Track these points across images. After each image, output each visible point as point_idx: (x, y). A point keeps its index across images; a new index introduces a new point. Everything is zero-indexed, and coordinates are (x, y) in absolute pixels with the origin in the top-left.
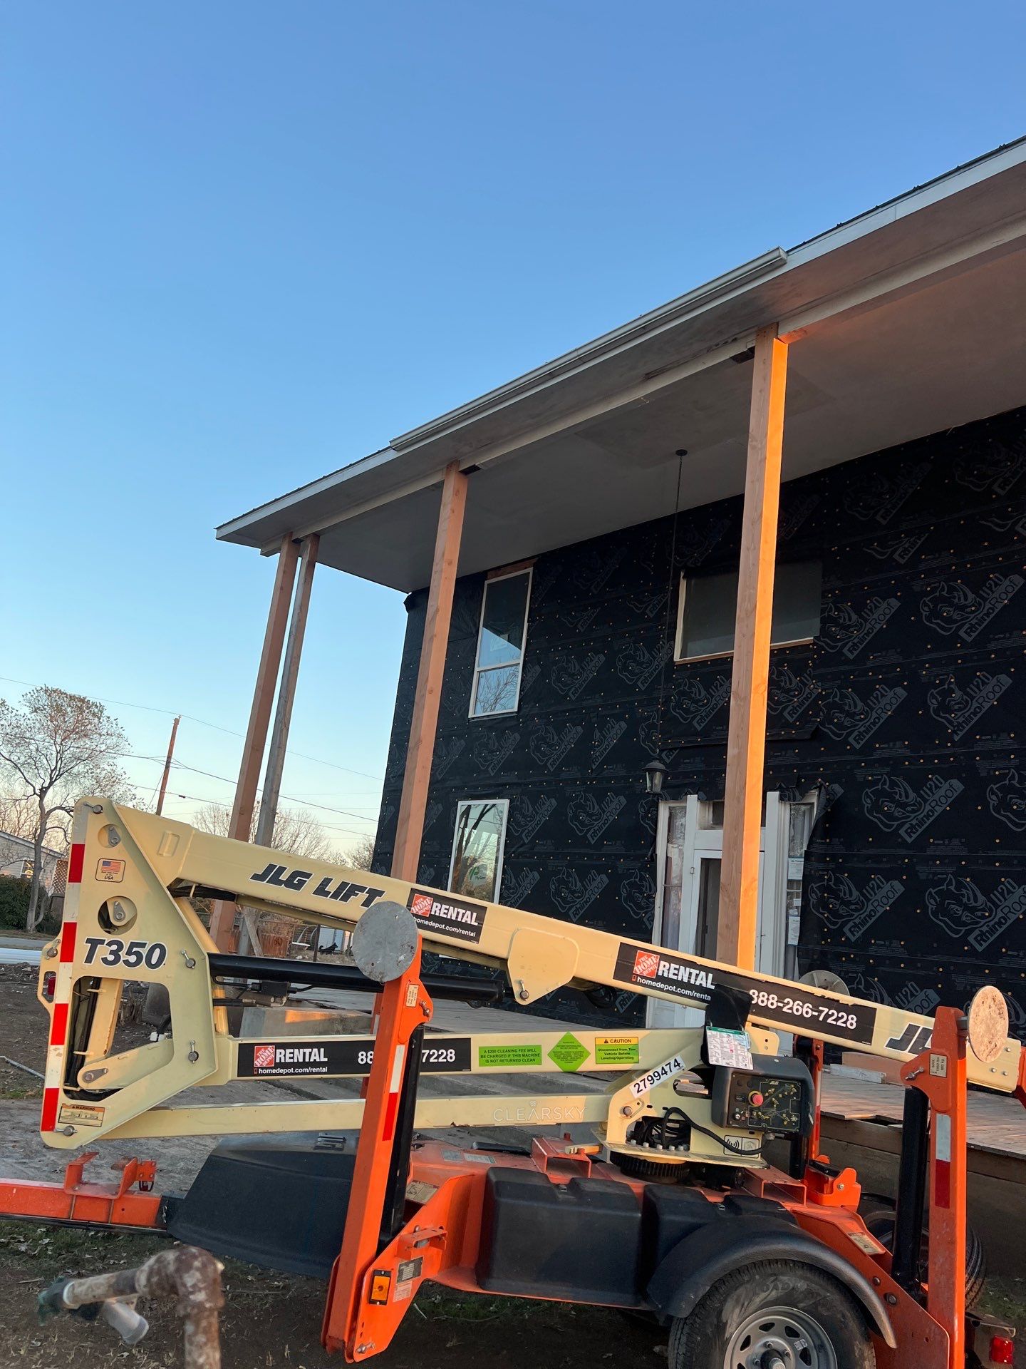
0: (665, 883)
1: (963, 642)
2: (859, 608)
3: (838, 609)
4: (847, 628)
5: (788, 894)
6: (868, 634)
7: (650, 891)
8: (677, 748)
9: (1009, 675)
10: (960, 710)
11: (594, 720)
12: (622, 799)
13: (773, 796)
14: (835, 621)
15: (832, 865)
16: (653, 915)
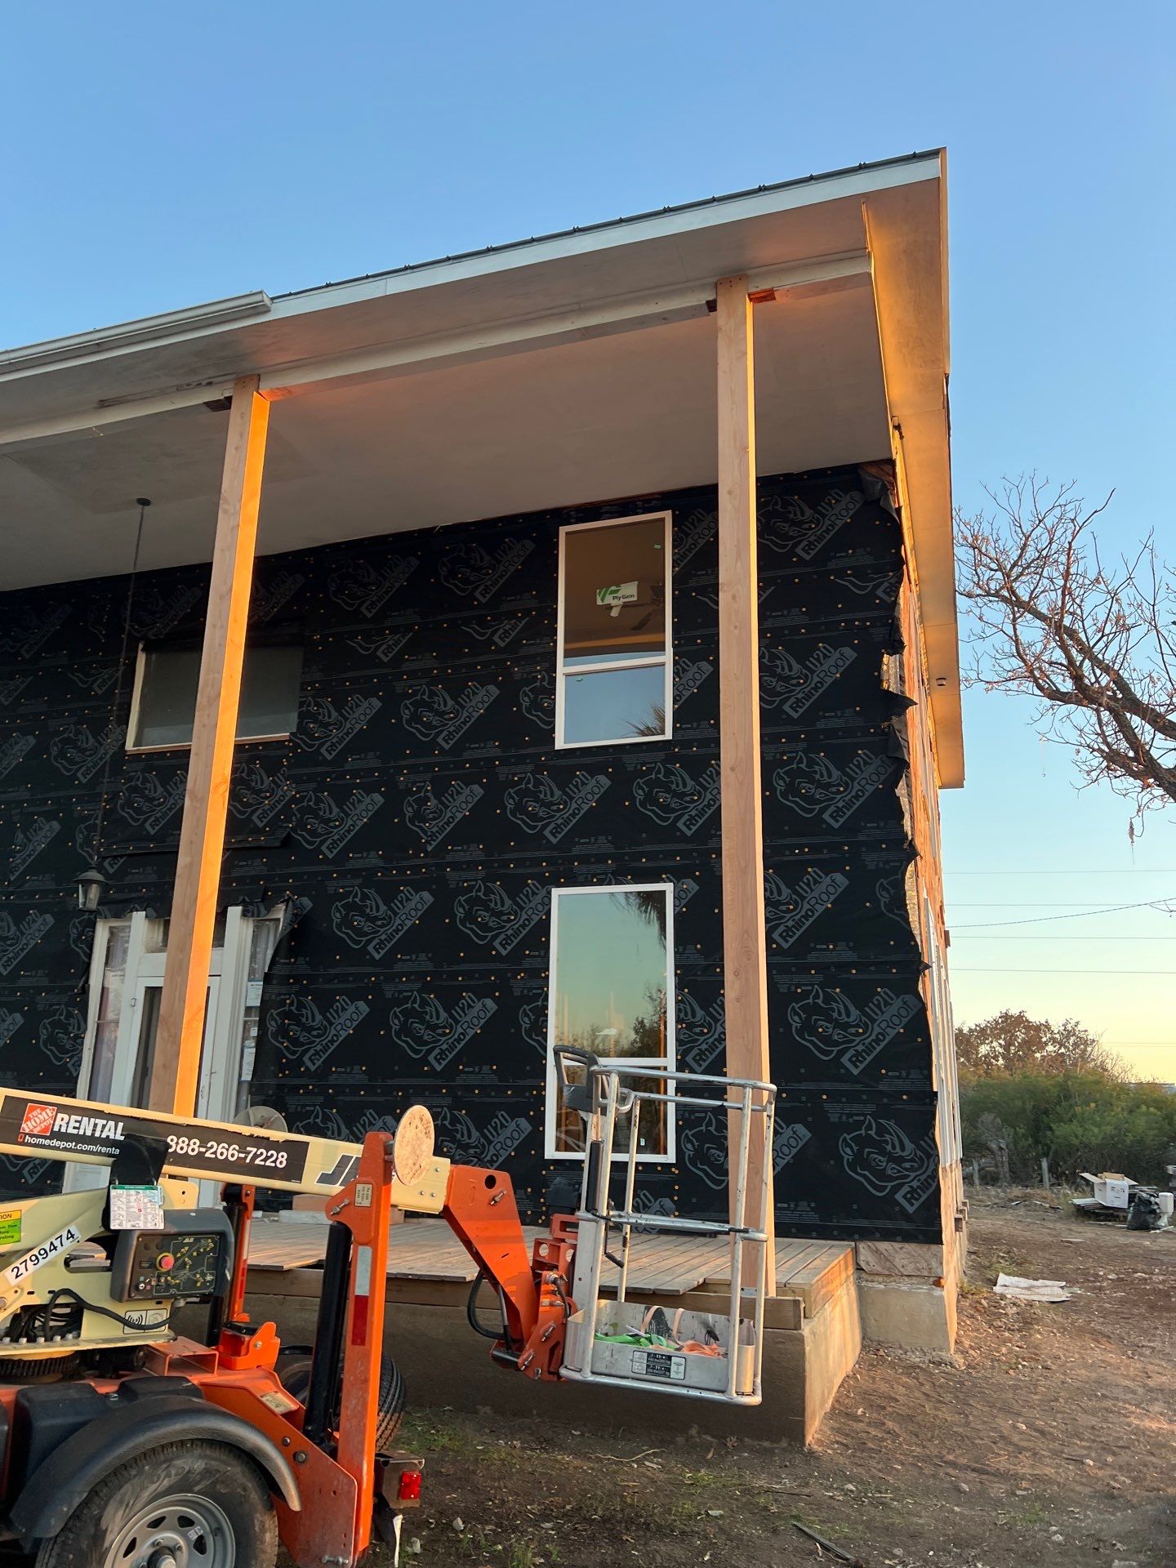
0: (99, 1019)
1: (442, 749)
2: (339, 705)
3: (318, 705)
4: (326, 725)
5: (245, 1022)
6: (347, 734)
7: (79, 1029)
8: (124, 856)
9: (482, 785)
10: (434, 819)
11: (16, 819)
12: (49, 918)
13: (234, 912)
14: (314, 717)
15: (296, 988)
16: (80, 1059)
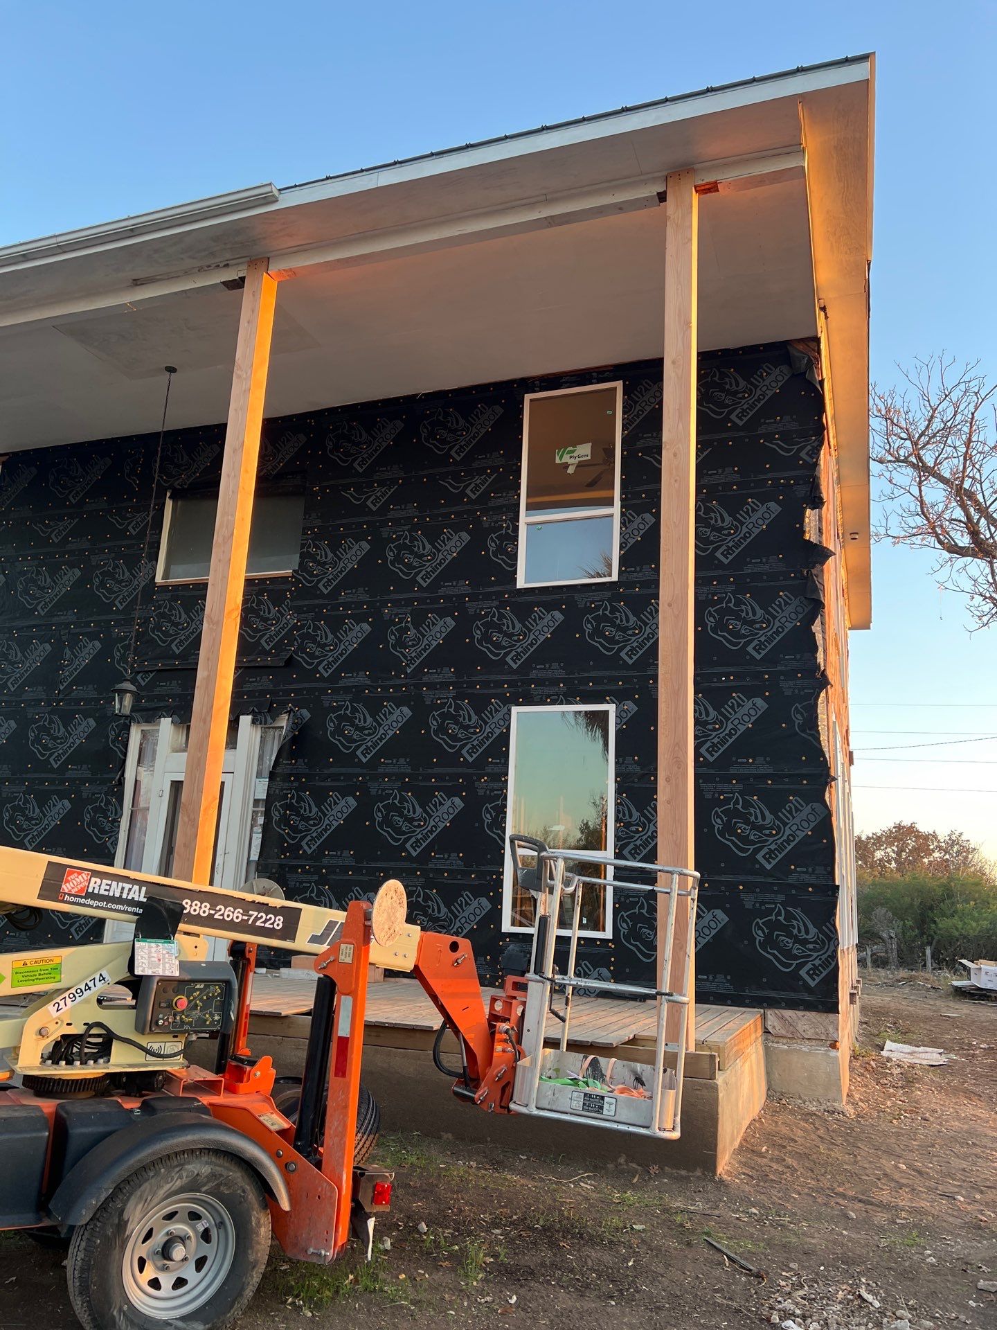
0: (133, 806)
1: (420, 586)
2: (335, 547)
3: (316, 546)
4: (323, 564)
5: (253, 812)
6: (341, 572)
7: (116, 814)
8: (154, 671)
9: (453, 618)
10: (413, 646)
11: (64, 638)
12: (92, 722)
13: (245, 720)
14: (313, 558)
15: (296, 784)
16: (117, 839)
